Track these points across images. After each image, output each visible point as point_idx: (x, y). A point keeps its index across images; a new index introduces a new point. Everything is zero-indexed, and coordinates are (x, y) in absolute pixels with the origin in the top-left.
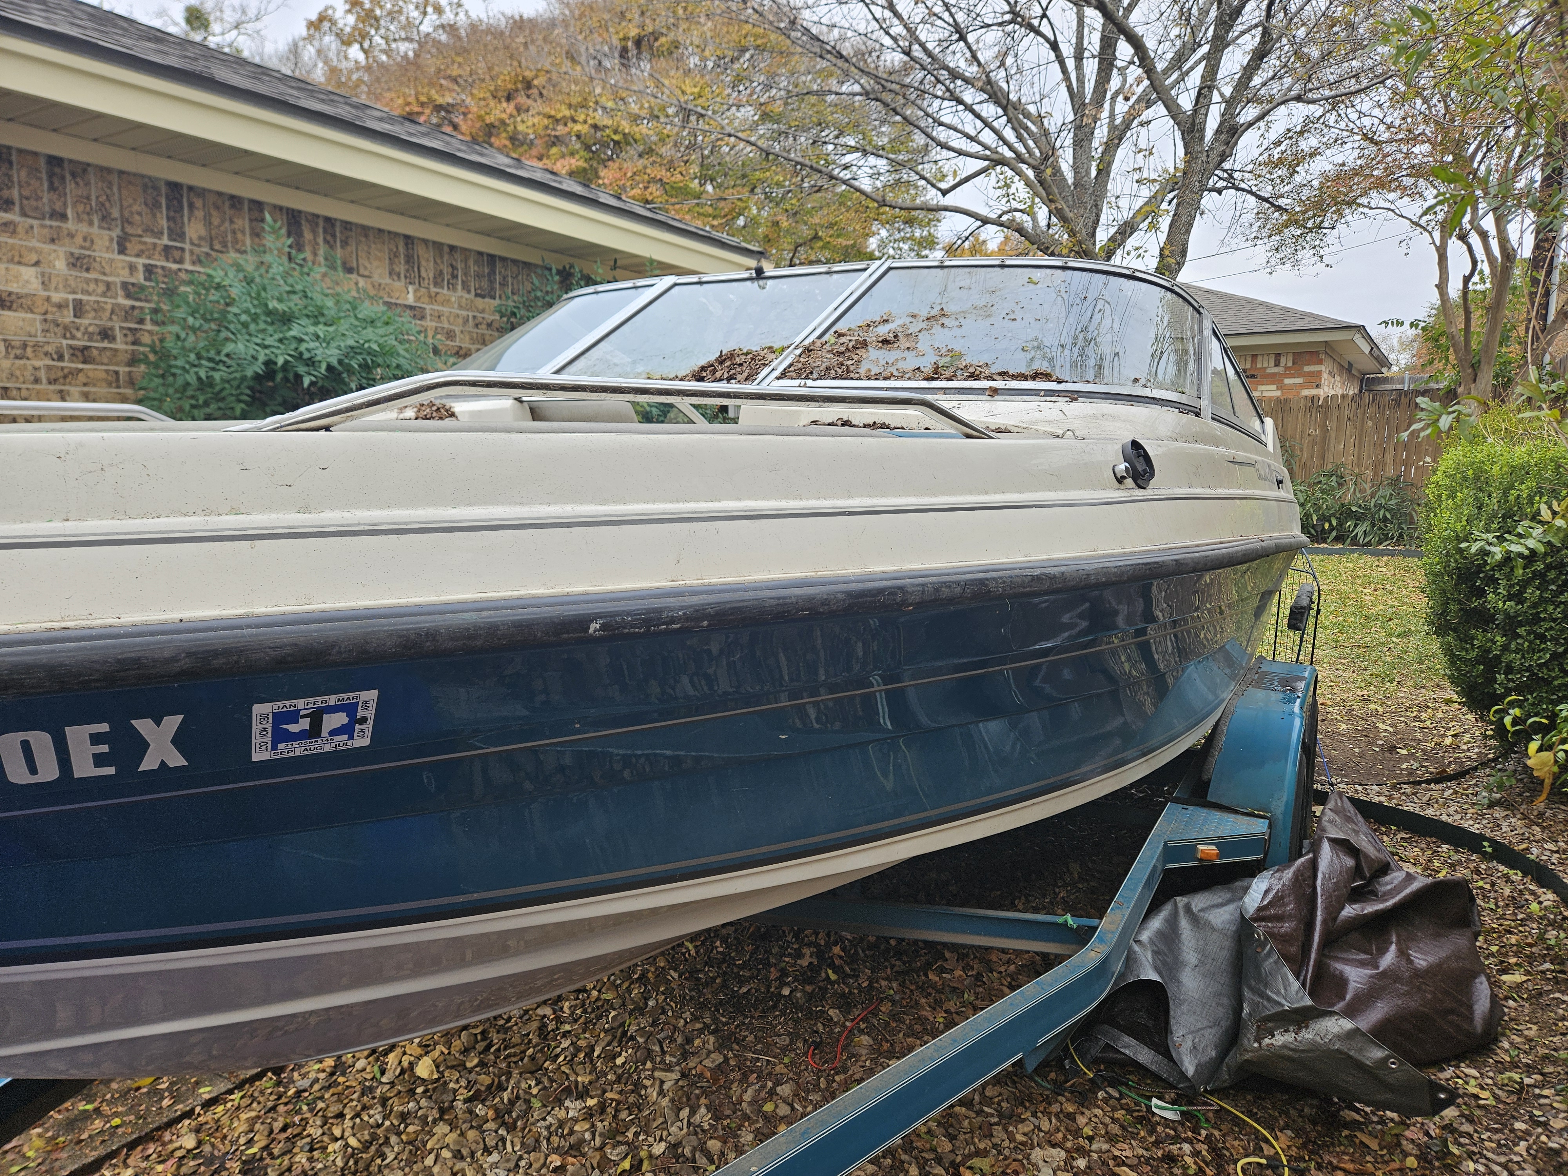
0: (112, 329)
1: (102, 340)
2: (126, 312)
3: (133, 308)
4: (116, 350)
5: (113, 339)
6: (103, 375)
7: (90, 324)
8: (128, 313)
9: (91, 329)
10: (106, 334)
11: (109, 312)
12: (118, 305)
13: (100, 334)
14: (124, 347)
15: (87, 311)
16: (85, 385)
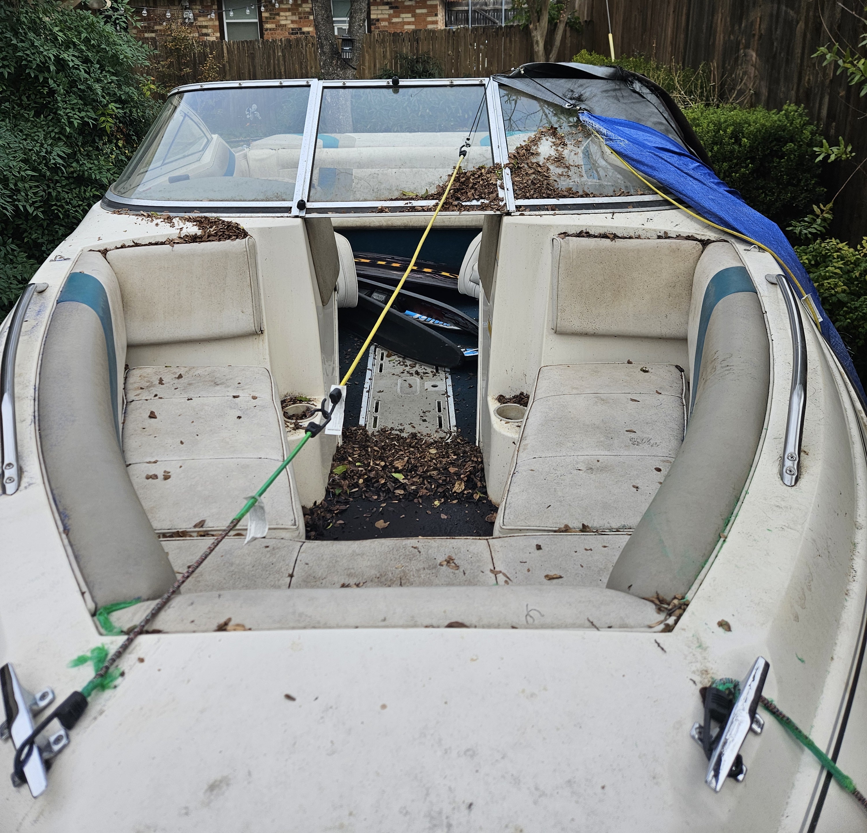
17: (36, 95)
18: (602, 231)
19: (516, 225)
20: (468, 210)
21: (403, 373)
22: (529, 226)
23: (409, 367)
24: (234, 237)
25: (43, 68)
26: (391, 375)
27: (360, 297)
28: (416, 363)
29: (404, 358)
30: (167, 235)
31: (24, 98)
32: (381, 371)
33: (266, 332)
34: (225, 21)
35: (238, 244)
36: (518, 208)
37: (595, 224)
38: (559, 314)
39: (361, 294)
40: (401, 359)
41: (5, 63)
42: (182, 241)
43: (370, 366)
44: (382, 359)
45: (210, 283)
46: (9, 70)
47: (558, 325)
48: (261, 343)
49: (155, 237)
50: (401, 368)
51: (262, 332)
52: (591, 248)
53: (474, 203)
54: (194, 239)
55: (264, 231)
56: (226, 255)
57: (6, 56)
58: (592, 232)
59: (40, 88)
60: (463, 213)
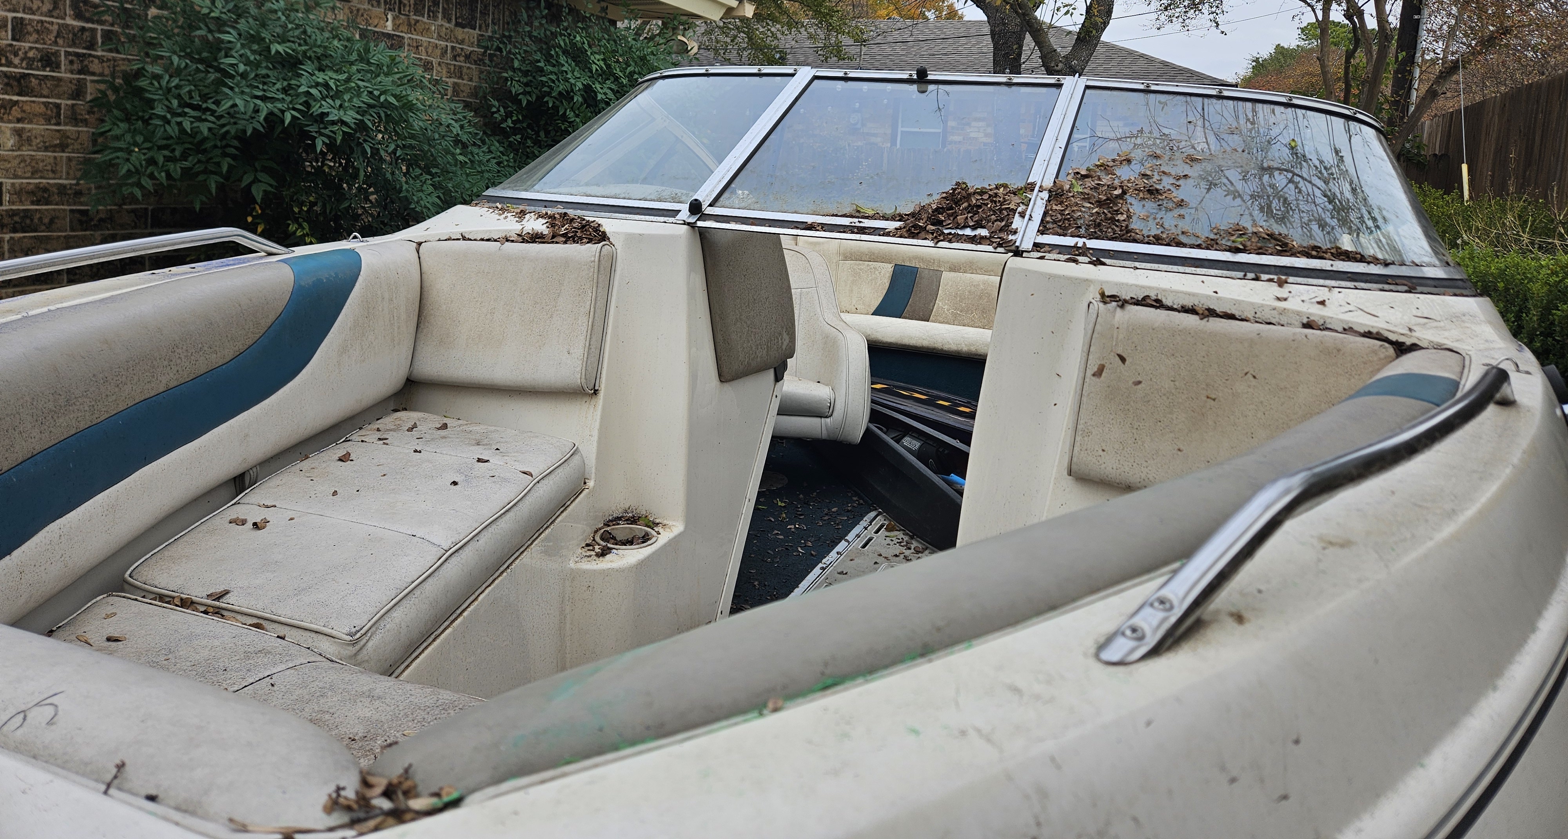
0: (56, 54)
1: (44, 68)
2: (75, 35)
3: (83, 29)
4: (59, 80)
5: (56, 67)
6: (42, 109)
7: (31, 48)
8: (76, 37)
9: (31, 54)
10: (49, 60)
11: (55, 34)
12: (67, 25)
13: (41, 60)
14: (69, 75)
15: (29, 33)
16: (19, 121)
17: (556, 132)
18: (1188, 303)
19: (1027, 273)
20: (950, 241)
21: (896, 556)
22: (1051, 277)
23: (912, 550)
24: (585, 240)
25: (567, 96)
26: (876, 555)
27: (868, 431)
28: (926, 549)
29: (912, 538)
30: (506, 231)
31: (542, 134)
32: (864, 547)
33: (601, 394)
34: (900, 129)
35: (587, 251)
36: (1037, 246)
37: (1175, 288)
38: (1078, 438)
39: (873, 427)
40: (906, 538)
41: (528, 89)
42: (520, 239)
43: (850, 536)
44: (877, 532)
45: (536, 303)
46: (530, 99)
47: (1075, 459)
48: (592, 409)
49: (490, 231)
50: (898, 549)
51: (596, 392)
52: (1156, 325)
53: (968, 232)
54: (535, 238)
55: (632, 239)
56: (566, 263)
57: (531, 81)
58: (1168, 302)
59: (559, 122)
60: (941, 244)
